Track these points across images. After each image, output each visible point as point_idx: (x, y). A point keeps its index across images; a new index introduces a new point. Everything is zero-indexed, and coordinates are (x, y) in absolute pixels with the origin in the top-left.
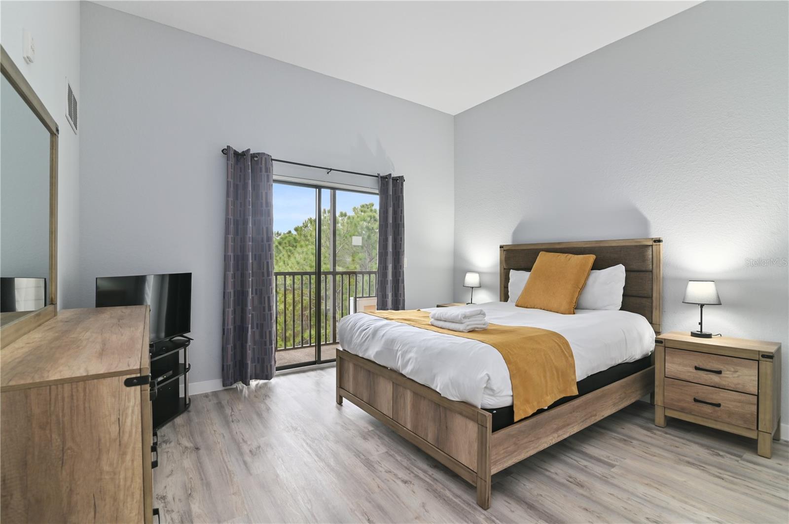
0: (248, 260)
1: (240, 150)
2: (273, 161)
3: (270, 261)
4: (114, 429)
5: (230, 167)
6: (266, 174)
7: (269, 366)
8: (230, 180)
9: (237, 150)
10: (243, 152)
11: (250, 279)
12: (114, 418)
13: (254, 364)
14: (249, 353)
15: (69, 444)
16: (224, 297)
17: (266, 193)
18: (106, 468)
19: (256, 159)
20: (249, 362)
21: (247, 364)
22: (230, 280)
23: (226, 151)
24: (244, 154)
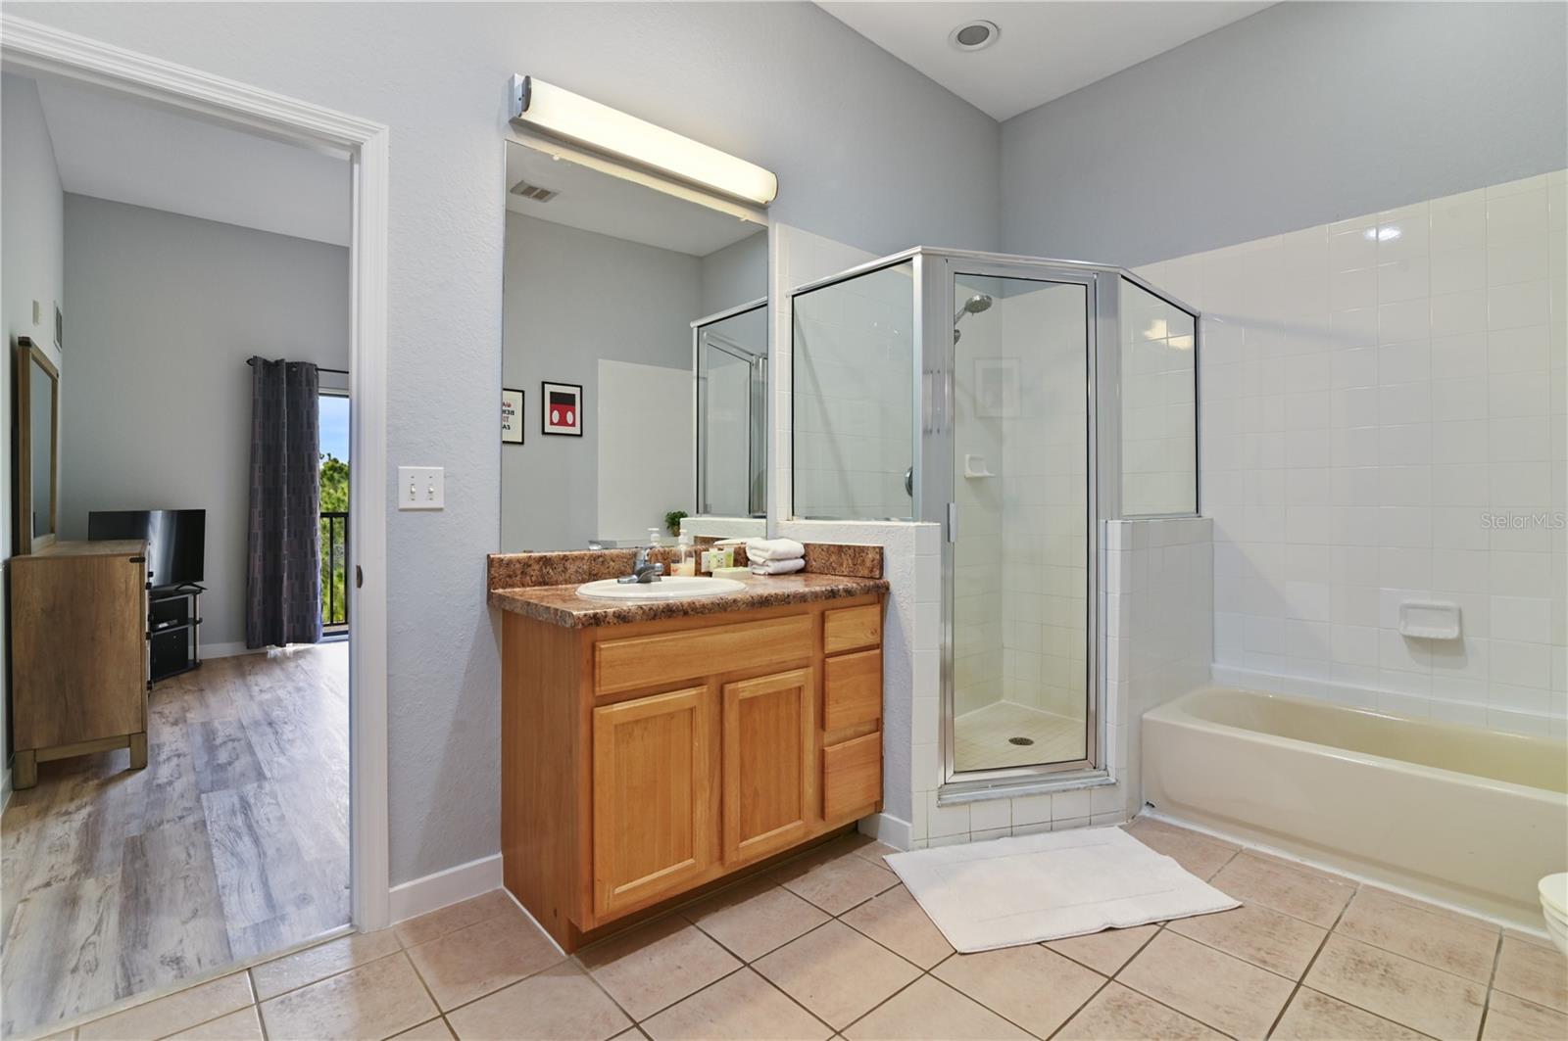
0: (282, 493)
1: (272, 358)
2: (319, 372)
3: (313, 496)
4: (123, 586)
5: (257, 381)
6: (307, 388)
7: (312, 626)
8: (257, 397)
9: (269, 359)
10: (277, 361)
11: (286, 518)
12: (122, 580)
13: (292, 625)
14: (285, 607)
15: (96, 591)
16: (249, 539)
17: (308, 413)
18: (118, 608)
19: (294, 369)
20: (285, 619)
21: (282, 621)
22: (257, 520)
23: (252, 362)
24: (278, 363)
